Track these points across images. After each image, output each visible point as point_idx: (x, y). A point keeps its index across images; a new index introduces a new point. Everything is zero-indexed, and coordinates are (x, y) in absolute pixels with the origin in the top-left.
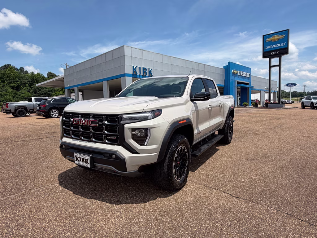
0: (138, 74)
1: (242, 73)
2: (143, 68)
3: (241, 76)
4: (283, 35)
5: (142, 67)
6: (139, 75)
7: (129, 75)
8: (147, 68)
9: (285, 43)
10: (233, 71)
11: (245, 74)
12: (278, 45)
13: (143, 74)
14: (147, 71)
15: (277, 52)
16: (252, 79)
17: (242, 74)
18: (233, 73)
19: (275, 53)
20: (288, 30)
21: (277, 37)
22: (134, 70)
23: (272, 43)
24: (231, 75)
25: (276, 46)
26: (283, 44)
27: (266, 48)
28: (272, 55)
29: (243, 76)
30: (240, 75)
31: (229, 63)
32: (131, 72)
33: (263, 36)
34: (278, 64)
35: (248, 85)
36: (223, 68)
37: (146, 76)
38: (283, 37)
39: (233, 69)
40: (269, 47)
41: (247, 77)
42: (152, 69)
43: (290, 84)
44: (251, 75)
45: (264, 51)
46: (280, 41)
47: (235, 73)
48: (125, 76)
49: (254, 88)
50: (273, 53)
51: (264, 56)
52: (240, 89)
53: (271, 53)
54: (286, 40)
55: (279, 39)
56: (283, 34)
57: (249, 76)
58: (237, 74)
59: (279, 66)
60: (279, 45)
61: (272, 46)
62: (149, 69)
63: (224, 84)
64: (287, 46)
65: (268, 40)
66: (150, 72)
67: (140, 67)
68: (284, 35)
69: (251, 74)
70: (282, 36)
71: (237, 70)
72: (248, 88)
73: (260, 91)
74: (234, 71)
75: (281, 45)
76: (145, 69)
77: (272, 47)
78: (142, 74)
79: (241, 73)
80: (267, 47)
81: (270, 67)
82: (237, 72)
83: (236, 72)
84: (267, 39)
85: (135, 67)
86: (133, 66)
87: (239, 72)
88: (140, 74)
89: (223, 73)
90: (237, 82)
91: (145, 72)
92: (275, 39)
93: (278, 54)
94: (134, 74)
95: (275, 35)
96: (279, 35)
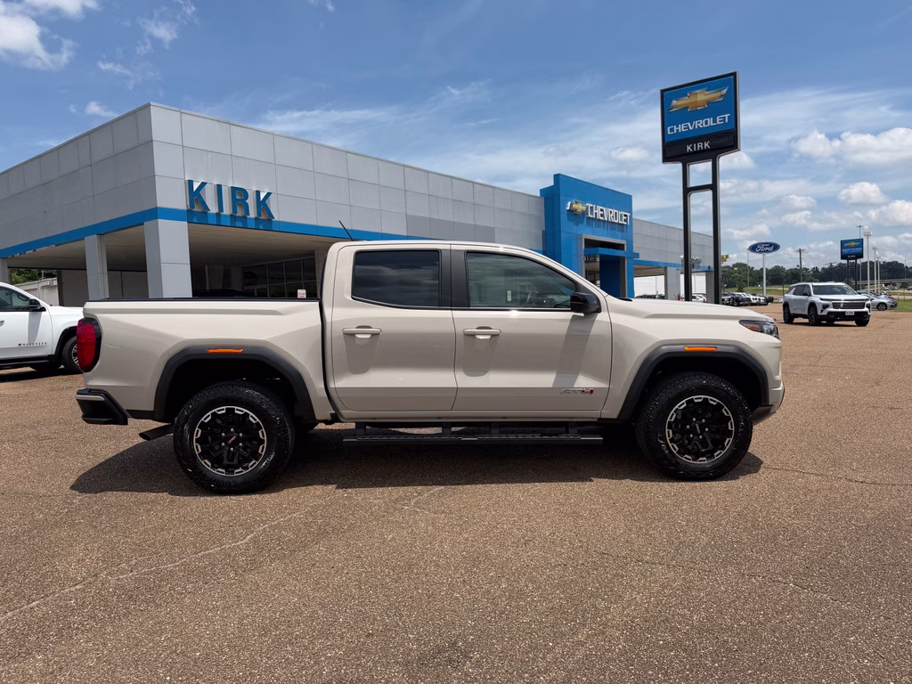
0: (213, 209)
1: (602, 210)
2: (232, 187)
3: (600, 220)
4: (721, 91)
5: (228, 184)
6: (219, 215)
7: (172, 214)
8: (251, 189)
9: (726, 116)
10: (569, 203)
11: (610, 214)
12: (706, 123)
13: (234, 210)
14: (251, 202)
16: (635, 229)
17: (602, 215)
18: (572, 211)
19: (700, 146)
20: (734, 74)
21: (702, 96)
22: (195, 196)
24: (564, 217)
25: (700, 124)
26: (722, 119)
27: (672, 130)
28: (690, 153)
29: (604, 221)
30: (595, 219)
31: (557, 177)
32: (181, 203)
33: (662, 91)
34: (710, 182)
35: (623, 249)
36: (539, 195)
37: (245, 217)
38: (722, 96)
39: (569, 197)
40: (682, 128)
41: (618, 224)
42: (269, 194)
43: (761, 244)
44: (631, 217)
45: (666, 141)
46: (711, 109)
47: (575, 210)
48: (157, 218)
49: (641, 258)
50: (692, 148)
51: (667, 158)
52: (598, 264)
53: (689, 148)
54: (731, 105)
55: (709, 103)
56: (720, 87)
57: (626, 220)
58: (584, 213)
59: (713, 187)
60: (710, 122)
61: (689, 124)
62: (258, 193)
63: (542, 249)
64: (733, 127)
65: (676, 106)
66: (262, 205)
67: (219, 187)
68: (725, 91)
69: (631, 212)
70: (718, 94)
71: (584, 201)
72: (623, 259)
73: (666, 268)
74: (574, 206)
75: (715, 121)
76: (239, 195)
77: (691, 128)
78: (227, 210)
79: (598, 211)
81: (687, 191)
82: (584, 208)
83: (580, 207)
84: (674, 102)
85: (196, 186)
86: (191, 183)
87: (592, 208)
88: (221, 209)
89: (538, 211)
90: (586, 240)
91: (240, 205)
92: (696, 102)
93: (707, 150)
94: (195, 211)
95: (698, 91)
96: (707, 90)
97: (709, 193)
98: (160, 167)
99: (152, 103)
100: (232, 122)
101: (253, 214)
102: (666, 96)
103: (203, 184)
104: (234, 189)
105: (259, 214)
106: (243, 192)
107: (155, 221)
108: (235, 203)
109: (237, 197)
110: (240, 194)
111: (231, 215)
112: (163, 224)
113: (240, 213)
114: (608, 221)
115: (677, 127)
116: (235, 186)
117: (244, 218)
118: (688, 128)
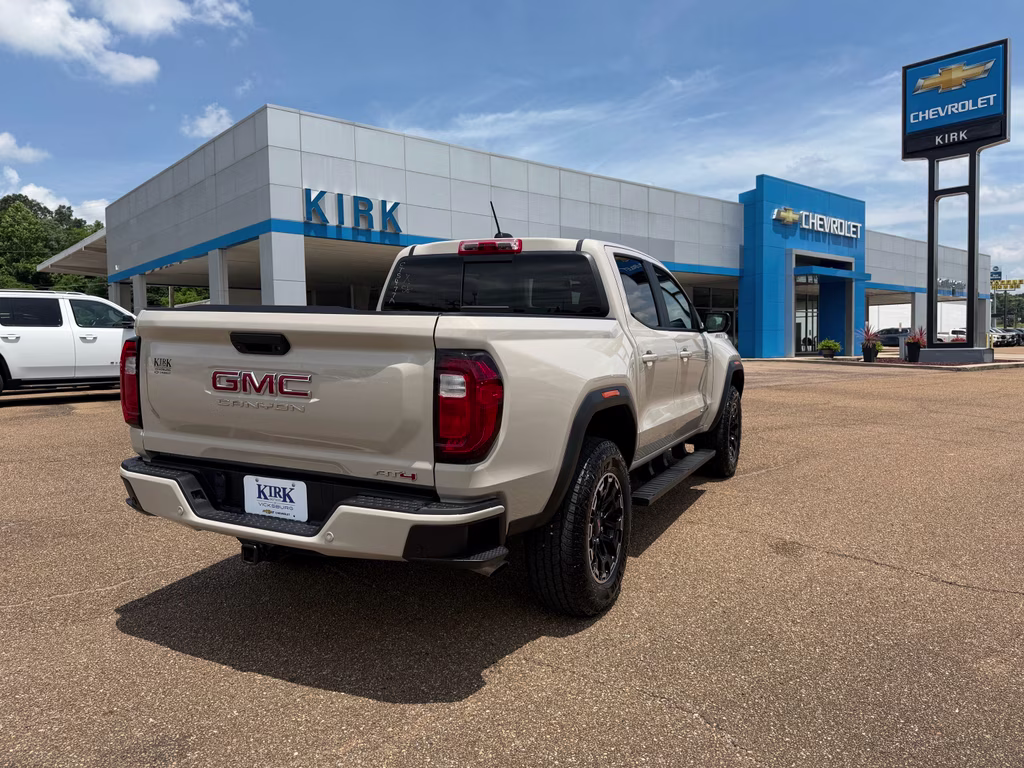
0: (333, 221)
1: (821, 219)
2: (355, 197)
4: (983, 65)
5: (350, 193)
6: (339, 227)
7: (287, 227)
8: (376, 199)
9: (991, 97)
10: (776, 210)
11: (833, 224)
12: (963, 106)
13: (357, 222)
14: (376, 214)
15: (962, 135)
16: (869, 243)
17: (822, 226)
18: (779, 220)
19: (954, 136)
20: (1004, 42)
21: (958, 73)
22: (313, 206)
23: (938, 97)
24: (768, 228)
25: (955, 108)
26: (986, 101)
27: (916, 117)
28: (940, 147)
29: (825, 233)
30: (812, 231)
31: (760, 179)
32: (297, 214)
33: (905, 69)
34: (966, 183)
35: (851, 269)
36: (738, 201)
38: (985, 71)
39: (777, 202)
40: (929, 114)
41: (844, 237)
42: (396, 205)
44: (863, 228)
45: (908, 131)
46: (971, 88)
47: (784, 219)
48: (270, 231)
49: (872, 281)
50: (943, 139)
51: (909, 152)
52: (818, 287)
53: (938, 140)
55: (967, 81)
56: (983, 60)
57: (854, 233)
58: (796, 224)
59: (971, 190)
60: (969, 105)
61: (939, 109)
62: (384, 203)
63: (738, 267)
64: (1001, 110)
65: (922, 87)
66: (389, 217)
67: (340, 197)
68: (990, 65)
69: (863, 222)
70: (981, 69)
71: (796, 207)
72: (850, 281)
73: (913, 294)
74: (783, 214)
75: (975, 104)
76: (362, 206)
77: (942, 114)
78: (348, 222)
79: (815, 221)
80: (921, 115)
81: (934, 194)
82: (796, 217)
83: (791, 216)
84: (921, 82)
85: (314, 196)
86: (308, 192)
87: (807, 217)
88: (341, 221)
89: (737, 221)
90: (797, 256)
91: (364, 217)
92: (951, 80)
93: (962, 143)
94: (313, 224)
95: (953, 66)
96: (967, 64)
97: (965, 197)
98: (275, 175)
99: (268, 105)
100: (357, 124)
101: (377, 227)
102: (909, 73)
103: (322, 194)
104: (356, 199)
105: (384, 225)
106: (368, 203)
107: (267, 234)
108: (357, 214)
109: (361, 208)
110: (363, 204)
111: (353, 228)
112: (277, 237)
113: (363, 226)
114: (830, 233)
115: (924, 113)
116: (359, 195)
117: (368, 231)
118: (938, 113)
